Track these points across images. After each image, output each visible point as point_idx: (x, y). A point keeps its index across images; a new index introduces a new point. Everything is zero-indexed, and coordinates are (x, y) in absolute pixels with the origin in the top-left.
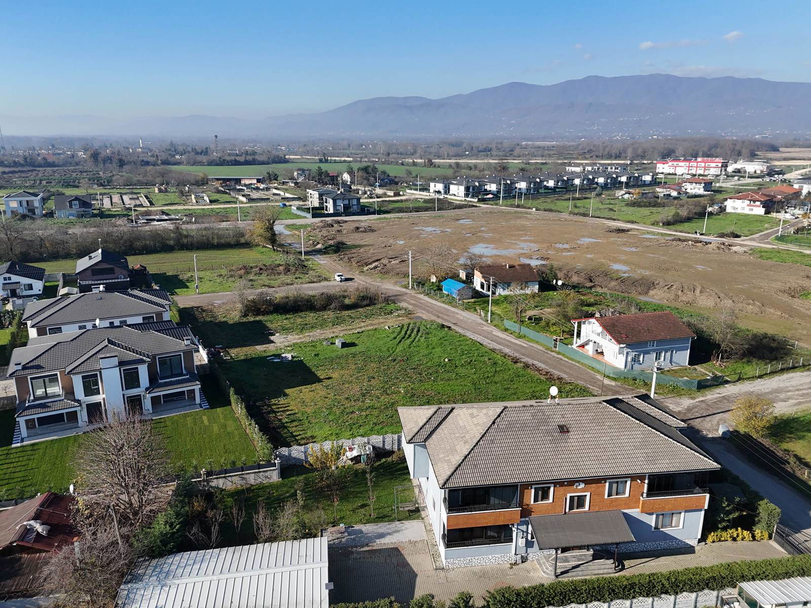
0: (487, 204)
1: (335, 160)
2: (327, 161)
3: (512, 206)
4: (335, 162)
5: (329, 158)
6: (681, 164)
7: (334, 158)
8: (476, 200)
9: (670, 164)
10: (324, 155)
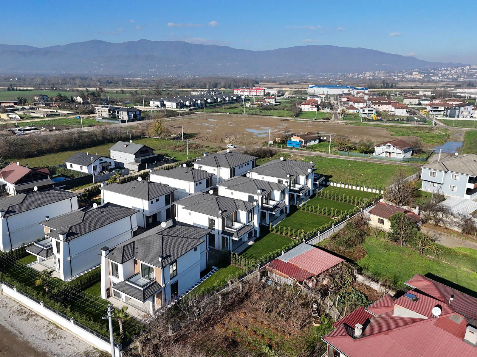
0: (198, 112)
1: (20, 89)
2: (13, 90)
4: (20, 90)
5: (15, 88)
6: (246, 90)
7: (19, 88)
8: (188, 110)
9: (241, 90)
10: (11, 85)
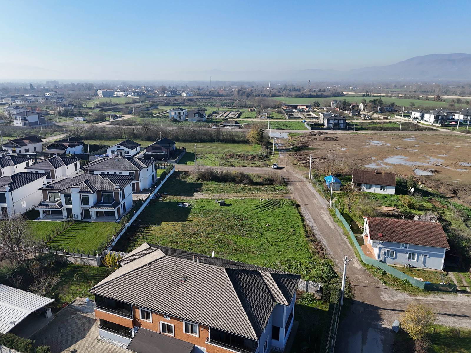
0: (446, 129)
3: (464, 131)
5: (370, 94)
7: (373, 94)
8: (440, 125)
10: (367, 92)
